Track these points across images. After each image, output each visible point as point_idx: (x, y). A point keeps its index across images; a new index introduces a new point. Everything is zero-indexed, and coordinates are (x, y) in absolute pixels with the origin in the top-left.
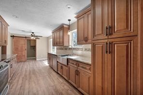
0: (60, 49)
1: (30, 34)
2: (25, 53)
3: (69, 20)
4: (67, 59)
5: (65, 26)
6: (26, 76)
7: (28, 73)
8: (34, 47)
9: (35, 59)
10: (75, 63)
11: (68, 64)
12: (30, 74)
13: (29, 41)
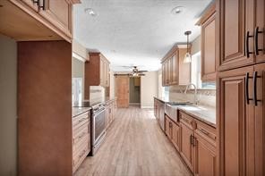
0: (174, 91)
1: (131, 70)
2: (127, 97)
3: (188, 33)
4: (178, 111)
5: (180, 46)
6: (124, 126)
7: (126, 124)
8: (137, 89)
9: (139, 106)
10: (190, 121)
11: (178, 120)
12: (128, 126)
13: (133, 79)
